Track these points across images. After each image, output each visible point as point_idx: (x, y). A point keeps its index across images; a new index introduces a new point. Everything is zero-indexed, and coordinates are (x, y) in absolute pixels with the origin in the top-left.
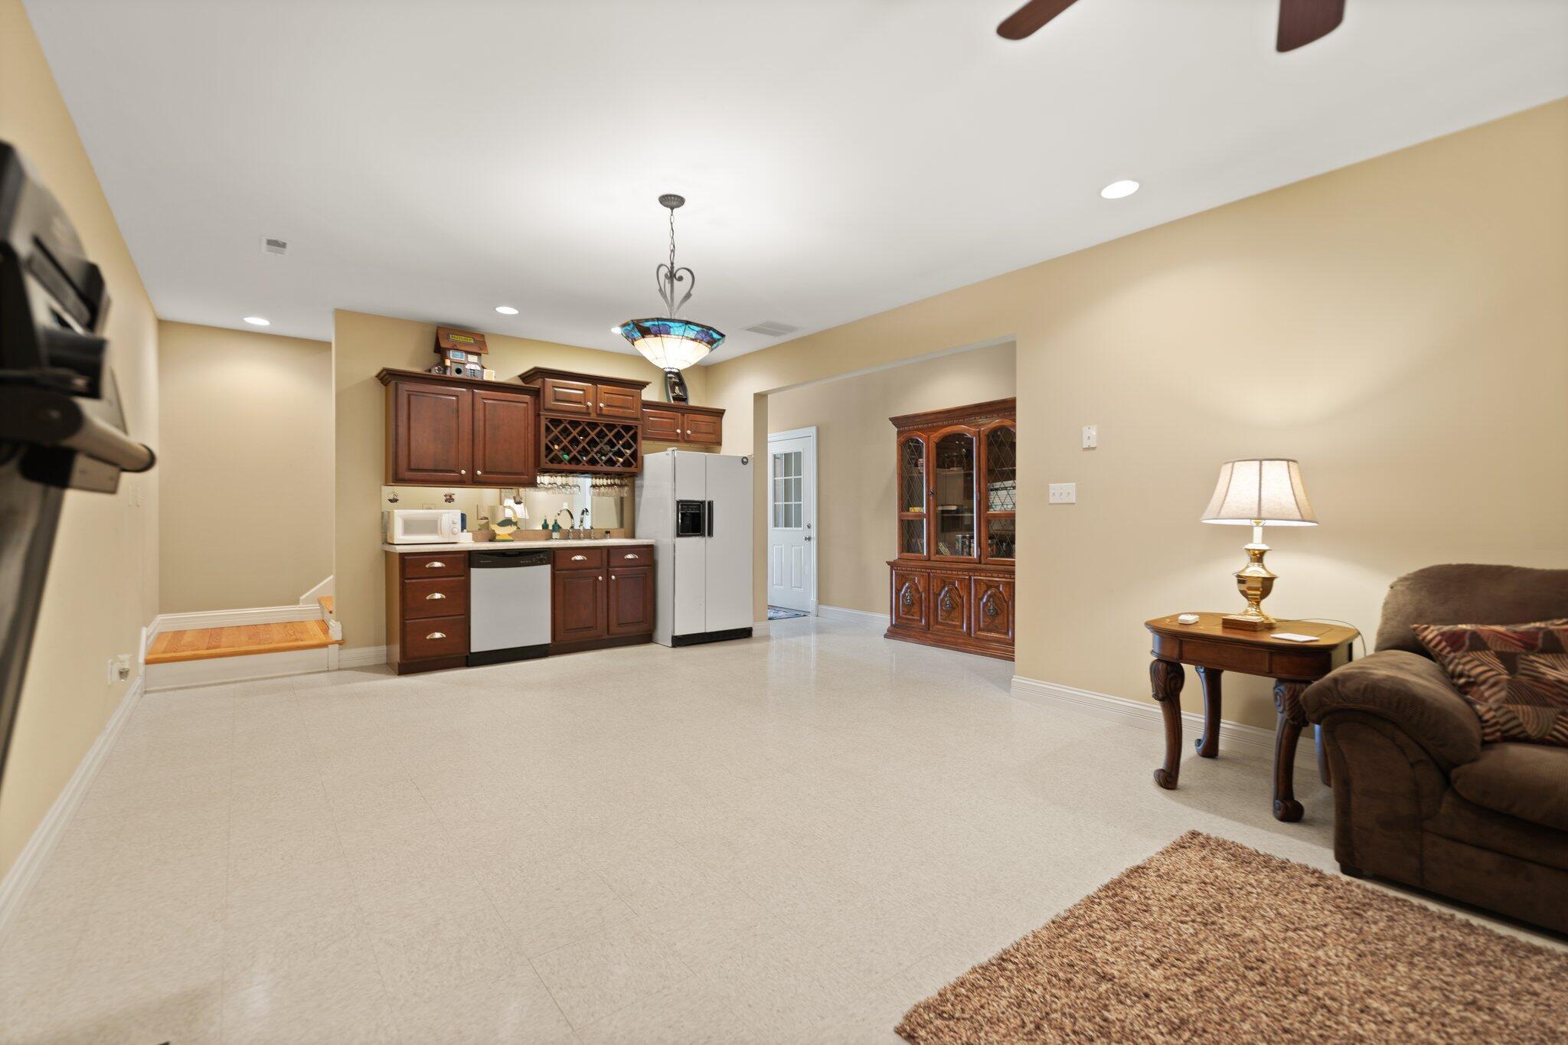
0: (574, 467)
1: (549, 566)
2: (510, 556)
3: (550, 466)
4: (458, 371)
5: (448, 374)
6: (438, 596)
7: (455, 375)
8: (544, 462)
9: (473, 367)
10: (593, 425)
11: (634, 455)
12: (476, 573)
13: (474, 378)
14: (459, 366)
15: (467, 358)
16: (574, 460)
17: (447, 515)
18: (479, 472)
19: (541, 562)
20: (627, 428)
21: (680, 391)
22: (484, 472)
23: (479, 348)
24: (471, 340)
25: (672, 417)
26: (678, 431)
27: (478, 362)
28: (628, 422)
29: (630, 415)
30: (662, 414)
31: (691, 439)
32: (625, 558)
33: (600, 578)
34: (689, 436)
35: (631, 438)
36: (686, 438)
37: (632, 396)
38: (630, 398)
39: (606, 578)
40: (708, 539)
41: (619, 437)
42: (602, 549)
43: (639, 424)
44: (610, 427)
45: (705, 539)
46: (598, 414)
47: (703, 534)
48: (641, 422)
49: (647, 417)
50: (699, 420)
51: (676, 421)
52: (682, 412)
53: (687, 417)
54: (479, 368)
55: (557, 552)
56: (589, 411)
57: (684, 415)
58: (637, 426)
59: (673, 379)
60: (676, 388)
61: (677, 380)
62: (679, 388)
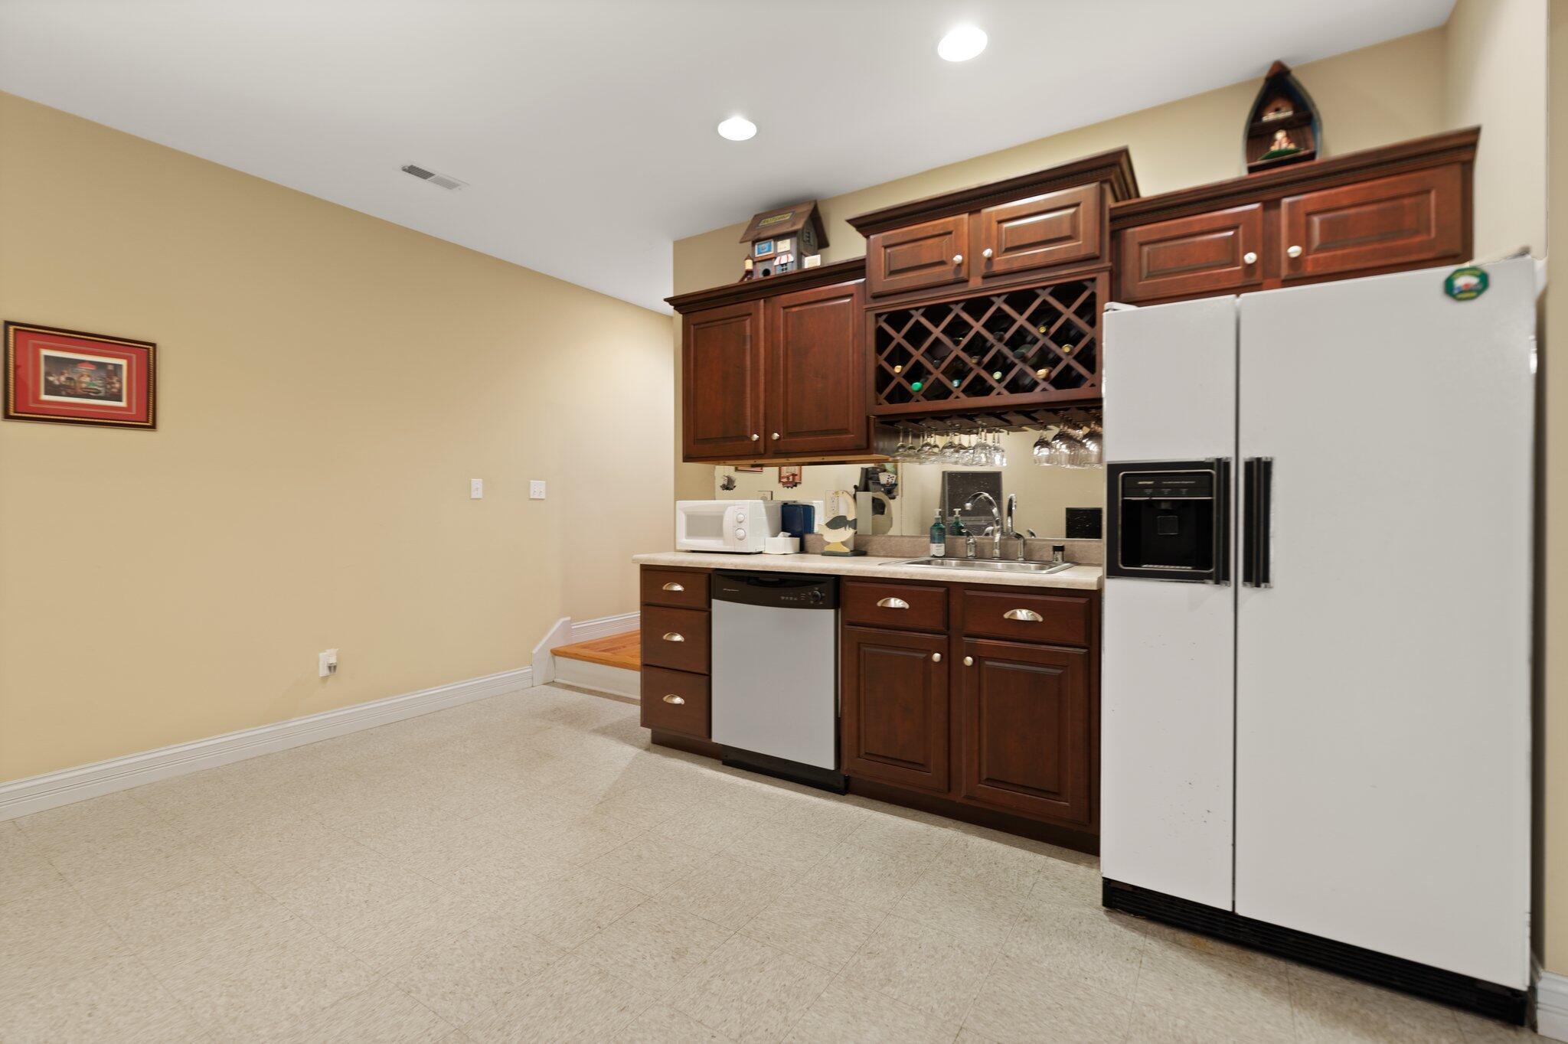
0: (933, 405)
1: (835, 612)
2: (766, 584)
4: (765, 272)
5: (752, 281)
6: (677, 637)
7: (762, 280)
9: (784, 259)
10: (976, 306)
11: (1088, 356)
13: (786, 275)
14: (766, 264)
15: (776, 246)
16: (937, 392)
17: (731, 509)
18: (776, 436)
20: (1067, 292)
22: (787, 434)
23: (794, 224)
24: (787, 217)
25: (1229, 223)
26: (1250, 258)
27: (794, 251)
28: (1067, 276)
29: (1073, 255)
30: (1190, 223)
31: (1309, 270)
32: (1006, 616)
33: (937, 656)
34: (1295, 262)
35: (1079, 313)
36: (1284, 272)
37: (1077, 205)
38: (1071, 211)
39: (951, 659)
40: (1246, 592)
41: (1046, 314)
42: (949, 588)
43: (1099, 271)
44: (1019, 300)
45: (1231, 589)
46: (985, 277)
47: (1222, 577)
48: (1107, 264)
49: (1136, 247)
50: (1345, 202)
51: (1241, 229)
52: (1270, 196)
53: (1291, 204)
54: (791, 258)
55: (849, 584)
56: (963, 275)
57: (1275, 204)
58: (1093, 280)
59: (1270, 117)
60: (1280, 135)
61: (1286, 113)
62: (1288, 136)
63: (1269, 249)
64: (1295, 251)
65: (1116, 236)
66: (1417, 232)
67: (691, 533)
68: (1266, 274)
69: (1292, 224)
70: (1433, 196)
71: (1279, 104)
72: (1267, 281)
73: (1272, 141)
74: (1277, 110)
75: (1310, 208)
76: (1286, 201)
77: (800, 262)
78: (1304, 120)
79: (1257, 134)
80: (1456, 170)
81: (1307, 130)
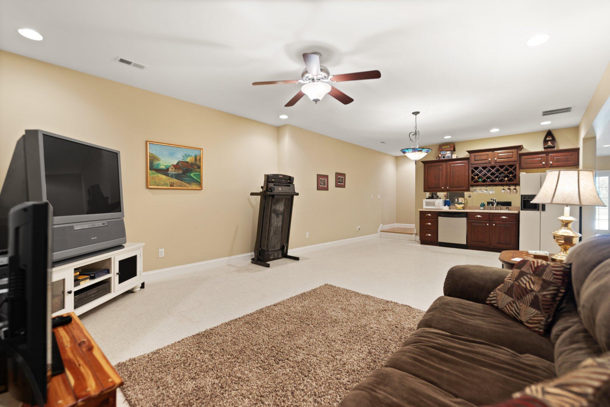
0: (484, 183)
1: (466, 218)
2: (451, 214)
3: (474, 184)
4: (444, 157)
5: (441, 159)
6: (429, 224)
7: (443, 159)
8: (472, 183)
9: (448, 155)
10: (493, 167)
11: (515, 177)
12: (440, 218)
13: (449, 158)
14: (444, 156)
15: (446, 152)
16: (484, 181)
17: (437, 201)
18: (448, 188)
19: (463, 217)
20: (511, 166)
21: (551, 144)
22: (450, 187)
23: (451, 149)
24: (448, 147)
25: (540, 157)
26: (544, 163)
27: (451, 153)
28: (511, 164)
29: (512, 160)
30: (533, 157)
31: (554, 165)
32: (501, 218)
33: (488, 224)
34: (551, 164)
35: (513, 170)
36: (550, 165)
37: (513, 152)
38: (512, 153)
39: (491, 225)
40: (542, 212)
41: (507, 170)
42: (490, 213)
43: (517, 163)
44: (502, 167)
45: (540, 212)
46: (495, 163)
47: (538, 210)
48: (519, 162)
49: (524, 159)
50: (559, 156)
51: (542, 158)
52: (547, 154)
53: (551, 155)
54: (450, 155)
55: (469, 213)
56: (490, 162)
57: (548, 155)
58: (516, 164)
59: (548, 139)
60: (549, 142)
61: (551, 139)
62: (551, 142)
63: (547, 162)
64: (551, 162)
65: (520, 157)
66: (570, 161)
67: (426, 205)
68: (546, 165)
69: (551, 158)
70: (573, 156)
71: (549, 137)
72: (547, 166)
73: (548, 143)
74: (549, 138)
75: (554, 156)
76: (550, 154)
77: (452, 156)
78: (553, 140)
79: (545, 142)
80: (576, 153)
81: (554, 141)
